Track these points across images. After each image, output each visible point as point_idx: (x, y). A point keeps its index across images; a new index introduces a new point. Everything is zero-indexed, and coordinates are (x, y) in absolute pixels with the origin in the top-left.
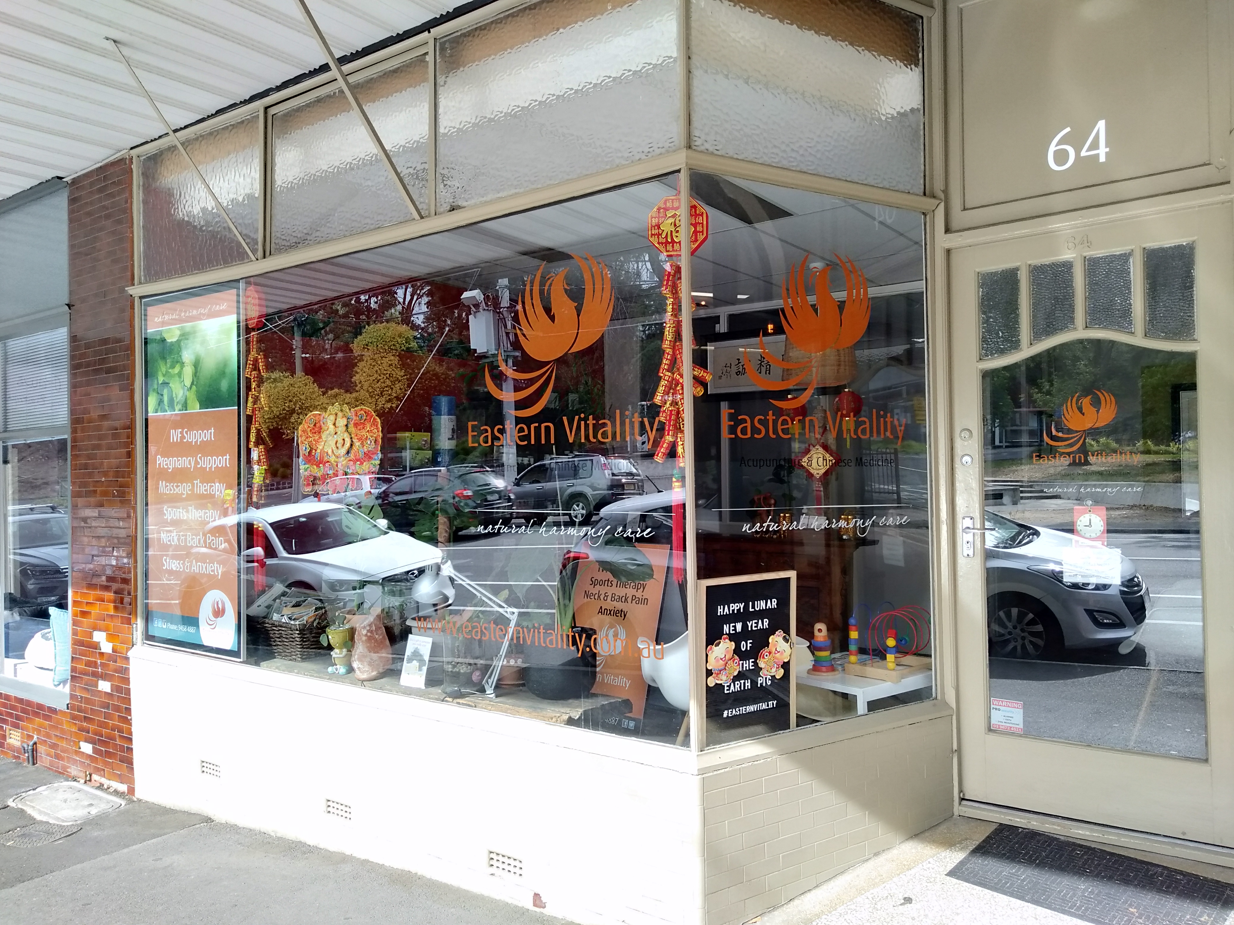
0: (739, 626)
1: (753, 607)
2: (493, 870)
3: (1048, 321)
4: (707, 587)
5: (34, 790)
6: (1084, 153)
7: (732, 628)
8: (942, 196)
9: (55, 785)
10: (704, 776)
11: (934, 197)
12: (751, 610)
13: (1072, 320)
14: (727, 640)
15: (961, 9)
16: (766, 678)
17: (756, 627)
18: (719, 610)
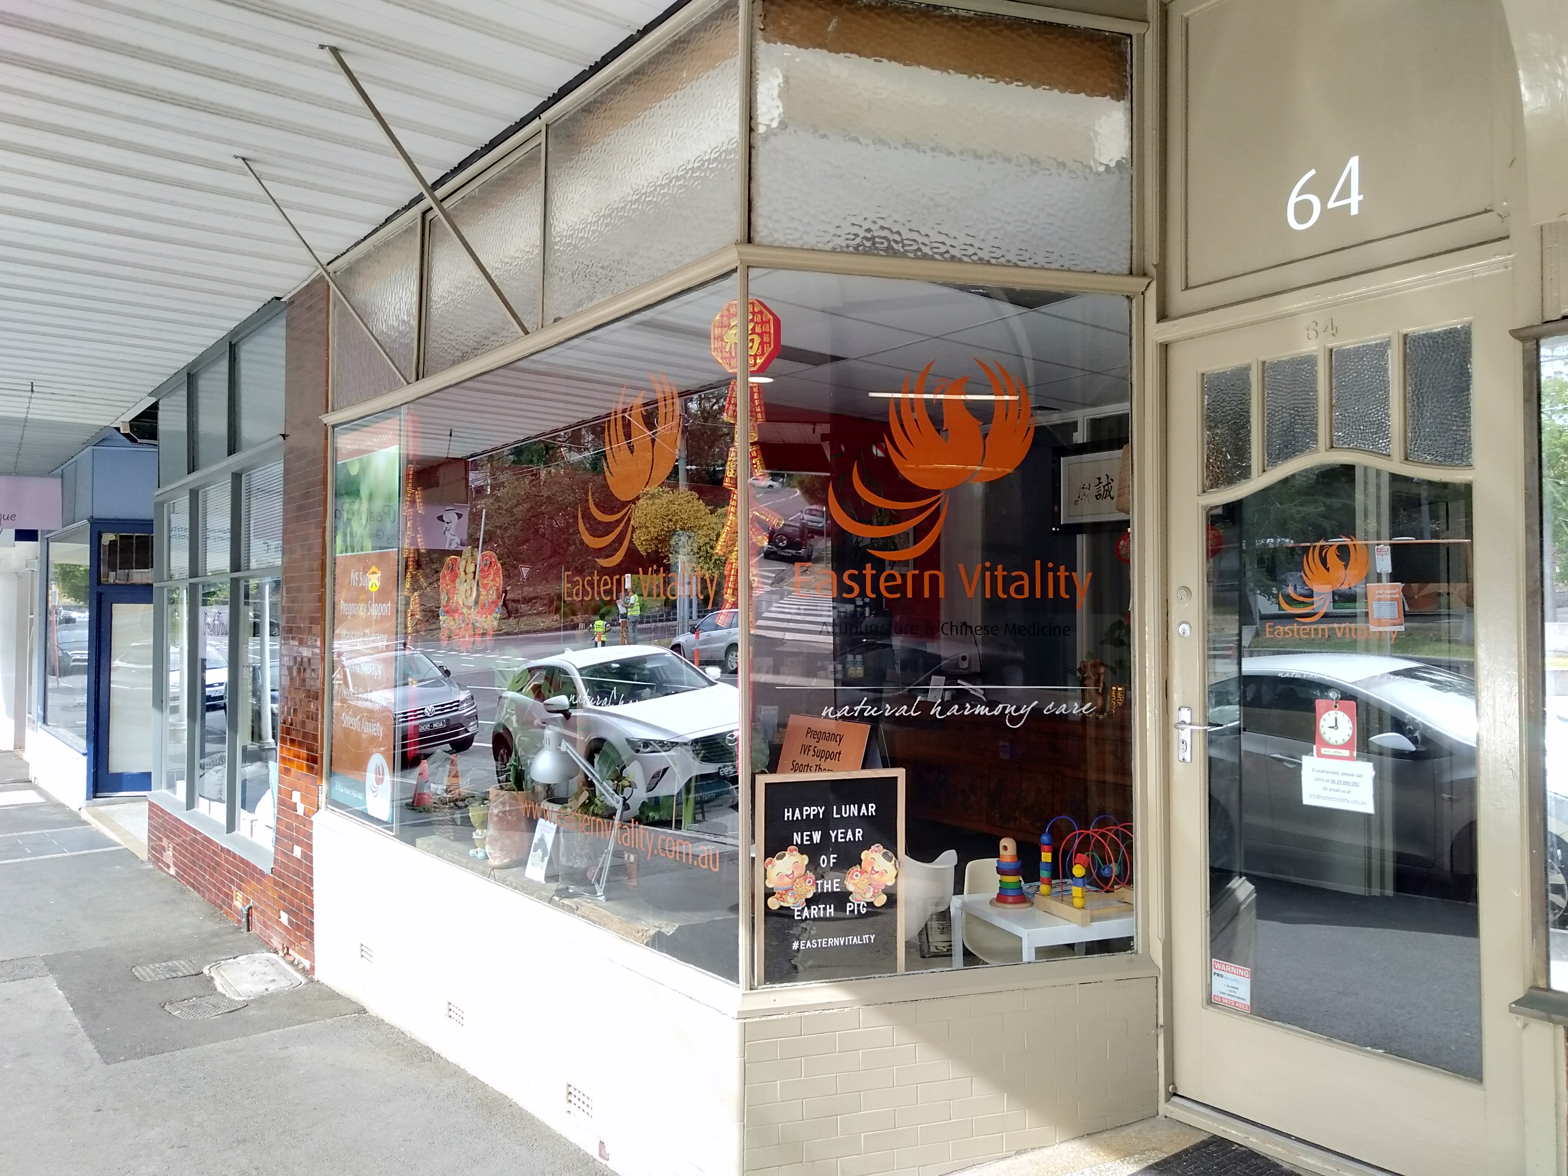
0: (817, 837)
1: (839, 812)
2: (570, 1107)
3: (1285, 439)
4: (766, 784)
5: (234, 958)
6: (1331, 205)
7: (805, 838)
8: (1153, 272)
9: (256, 955)
10: (746, 1021)
11: (1145, 275)
12: (835, 816)
13: (1314, 438)
14: (796, 853)
15: (1187, 19)
16: (859, 905)
17: (845, 838)
18: (786, 814)
